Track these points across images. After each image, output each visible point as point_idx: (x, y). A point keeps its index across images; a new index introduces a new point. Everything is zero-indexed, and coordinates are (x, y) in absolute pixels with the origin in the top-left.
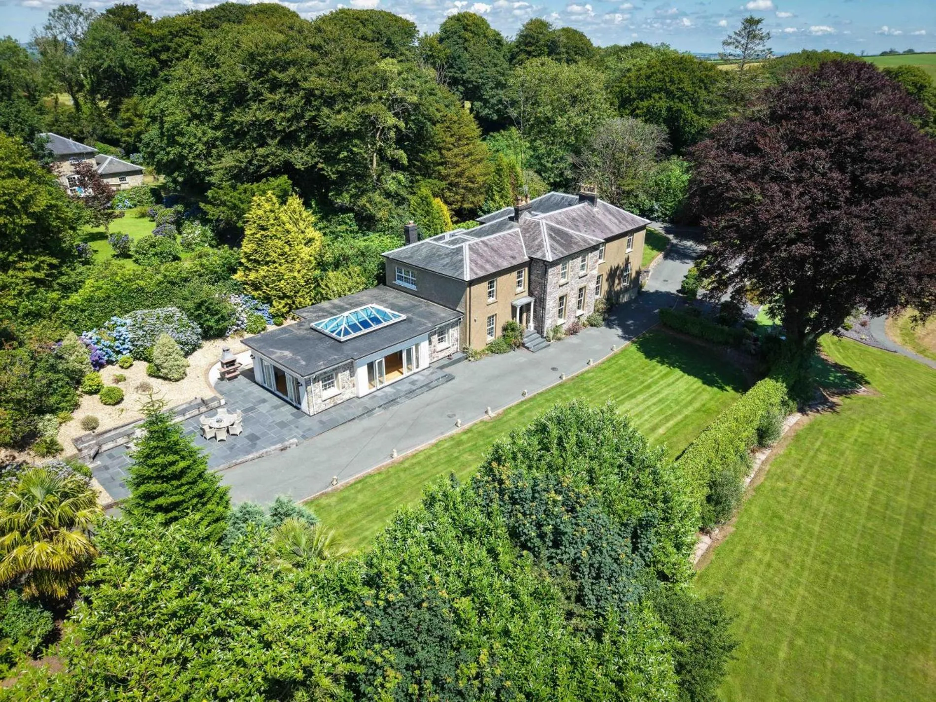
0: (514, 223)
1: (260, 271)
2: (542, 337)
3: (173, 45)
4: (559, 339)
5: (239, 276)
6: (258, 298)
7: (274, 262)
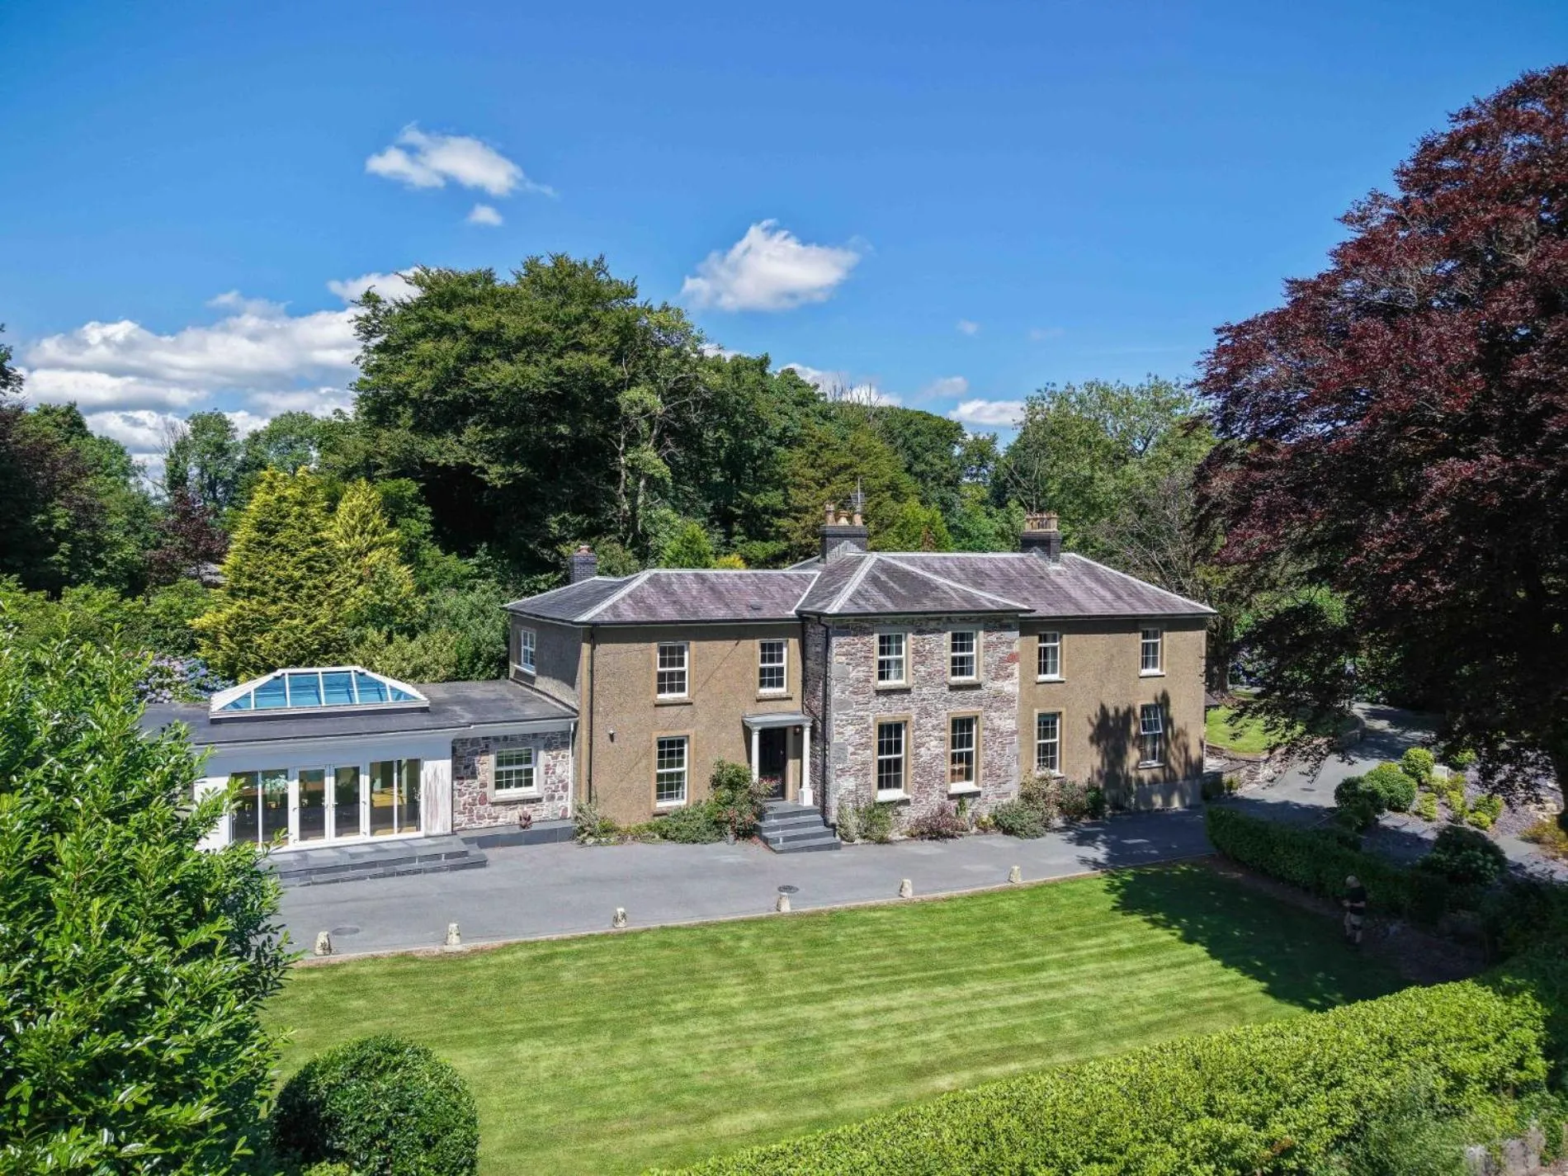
2: (826, 823)
4: (882, 841)
5: (199, 622)
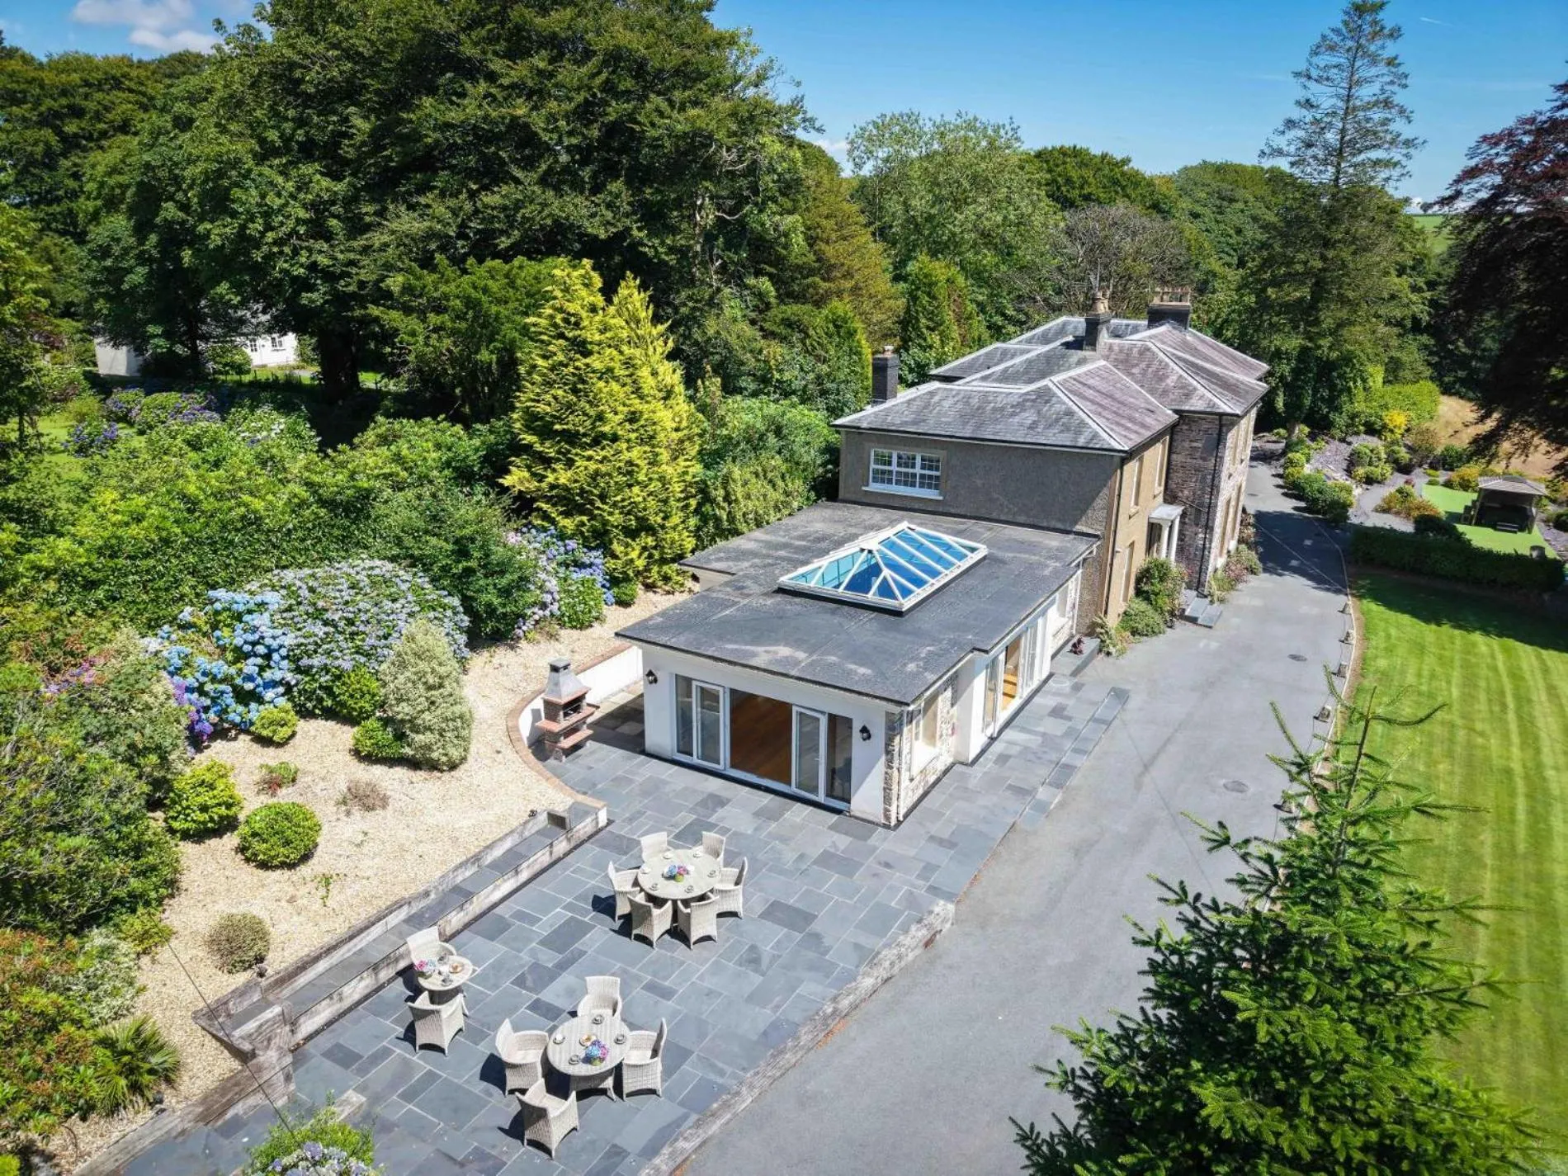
0: (1086, 353)
1: (579, 462)
2: (1200, 594)
3: (91, 106)
4: (1222, 600)
5: (517, 478)
6: (578, 532)
7: (615, 438)
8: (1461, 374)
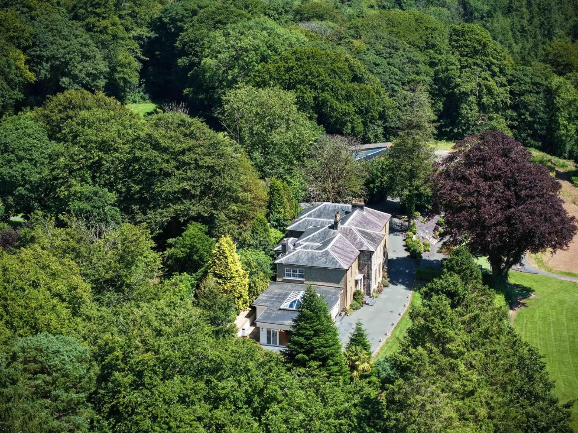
0: (336, 231)
2: (370, 297)
4: (377, 297)
8: (530, 132)
